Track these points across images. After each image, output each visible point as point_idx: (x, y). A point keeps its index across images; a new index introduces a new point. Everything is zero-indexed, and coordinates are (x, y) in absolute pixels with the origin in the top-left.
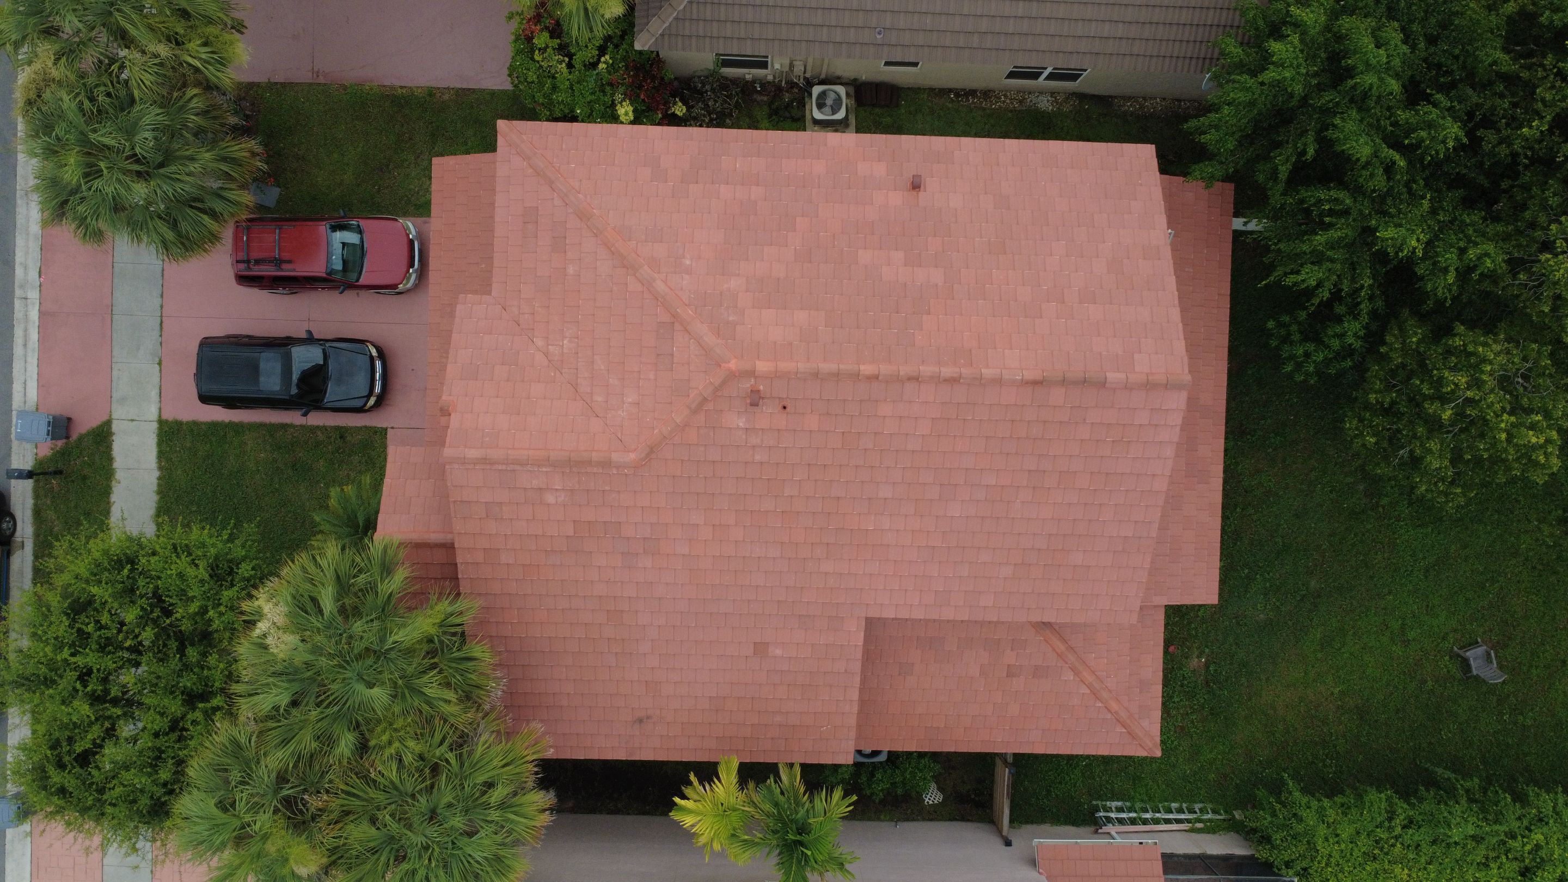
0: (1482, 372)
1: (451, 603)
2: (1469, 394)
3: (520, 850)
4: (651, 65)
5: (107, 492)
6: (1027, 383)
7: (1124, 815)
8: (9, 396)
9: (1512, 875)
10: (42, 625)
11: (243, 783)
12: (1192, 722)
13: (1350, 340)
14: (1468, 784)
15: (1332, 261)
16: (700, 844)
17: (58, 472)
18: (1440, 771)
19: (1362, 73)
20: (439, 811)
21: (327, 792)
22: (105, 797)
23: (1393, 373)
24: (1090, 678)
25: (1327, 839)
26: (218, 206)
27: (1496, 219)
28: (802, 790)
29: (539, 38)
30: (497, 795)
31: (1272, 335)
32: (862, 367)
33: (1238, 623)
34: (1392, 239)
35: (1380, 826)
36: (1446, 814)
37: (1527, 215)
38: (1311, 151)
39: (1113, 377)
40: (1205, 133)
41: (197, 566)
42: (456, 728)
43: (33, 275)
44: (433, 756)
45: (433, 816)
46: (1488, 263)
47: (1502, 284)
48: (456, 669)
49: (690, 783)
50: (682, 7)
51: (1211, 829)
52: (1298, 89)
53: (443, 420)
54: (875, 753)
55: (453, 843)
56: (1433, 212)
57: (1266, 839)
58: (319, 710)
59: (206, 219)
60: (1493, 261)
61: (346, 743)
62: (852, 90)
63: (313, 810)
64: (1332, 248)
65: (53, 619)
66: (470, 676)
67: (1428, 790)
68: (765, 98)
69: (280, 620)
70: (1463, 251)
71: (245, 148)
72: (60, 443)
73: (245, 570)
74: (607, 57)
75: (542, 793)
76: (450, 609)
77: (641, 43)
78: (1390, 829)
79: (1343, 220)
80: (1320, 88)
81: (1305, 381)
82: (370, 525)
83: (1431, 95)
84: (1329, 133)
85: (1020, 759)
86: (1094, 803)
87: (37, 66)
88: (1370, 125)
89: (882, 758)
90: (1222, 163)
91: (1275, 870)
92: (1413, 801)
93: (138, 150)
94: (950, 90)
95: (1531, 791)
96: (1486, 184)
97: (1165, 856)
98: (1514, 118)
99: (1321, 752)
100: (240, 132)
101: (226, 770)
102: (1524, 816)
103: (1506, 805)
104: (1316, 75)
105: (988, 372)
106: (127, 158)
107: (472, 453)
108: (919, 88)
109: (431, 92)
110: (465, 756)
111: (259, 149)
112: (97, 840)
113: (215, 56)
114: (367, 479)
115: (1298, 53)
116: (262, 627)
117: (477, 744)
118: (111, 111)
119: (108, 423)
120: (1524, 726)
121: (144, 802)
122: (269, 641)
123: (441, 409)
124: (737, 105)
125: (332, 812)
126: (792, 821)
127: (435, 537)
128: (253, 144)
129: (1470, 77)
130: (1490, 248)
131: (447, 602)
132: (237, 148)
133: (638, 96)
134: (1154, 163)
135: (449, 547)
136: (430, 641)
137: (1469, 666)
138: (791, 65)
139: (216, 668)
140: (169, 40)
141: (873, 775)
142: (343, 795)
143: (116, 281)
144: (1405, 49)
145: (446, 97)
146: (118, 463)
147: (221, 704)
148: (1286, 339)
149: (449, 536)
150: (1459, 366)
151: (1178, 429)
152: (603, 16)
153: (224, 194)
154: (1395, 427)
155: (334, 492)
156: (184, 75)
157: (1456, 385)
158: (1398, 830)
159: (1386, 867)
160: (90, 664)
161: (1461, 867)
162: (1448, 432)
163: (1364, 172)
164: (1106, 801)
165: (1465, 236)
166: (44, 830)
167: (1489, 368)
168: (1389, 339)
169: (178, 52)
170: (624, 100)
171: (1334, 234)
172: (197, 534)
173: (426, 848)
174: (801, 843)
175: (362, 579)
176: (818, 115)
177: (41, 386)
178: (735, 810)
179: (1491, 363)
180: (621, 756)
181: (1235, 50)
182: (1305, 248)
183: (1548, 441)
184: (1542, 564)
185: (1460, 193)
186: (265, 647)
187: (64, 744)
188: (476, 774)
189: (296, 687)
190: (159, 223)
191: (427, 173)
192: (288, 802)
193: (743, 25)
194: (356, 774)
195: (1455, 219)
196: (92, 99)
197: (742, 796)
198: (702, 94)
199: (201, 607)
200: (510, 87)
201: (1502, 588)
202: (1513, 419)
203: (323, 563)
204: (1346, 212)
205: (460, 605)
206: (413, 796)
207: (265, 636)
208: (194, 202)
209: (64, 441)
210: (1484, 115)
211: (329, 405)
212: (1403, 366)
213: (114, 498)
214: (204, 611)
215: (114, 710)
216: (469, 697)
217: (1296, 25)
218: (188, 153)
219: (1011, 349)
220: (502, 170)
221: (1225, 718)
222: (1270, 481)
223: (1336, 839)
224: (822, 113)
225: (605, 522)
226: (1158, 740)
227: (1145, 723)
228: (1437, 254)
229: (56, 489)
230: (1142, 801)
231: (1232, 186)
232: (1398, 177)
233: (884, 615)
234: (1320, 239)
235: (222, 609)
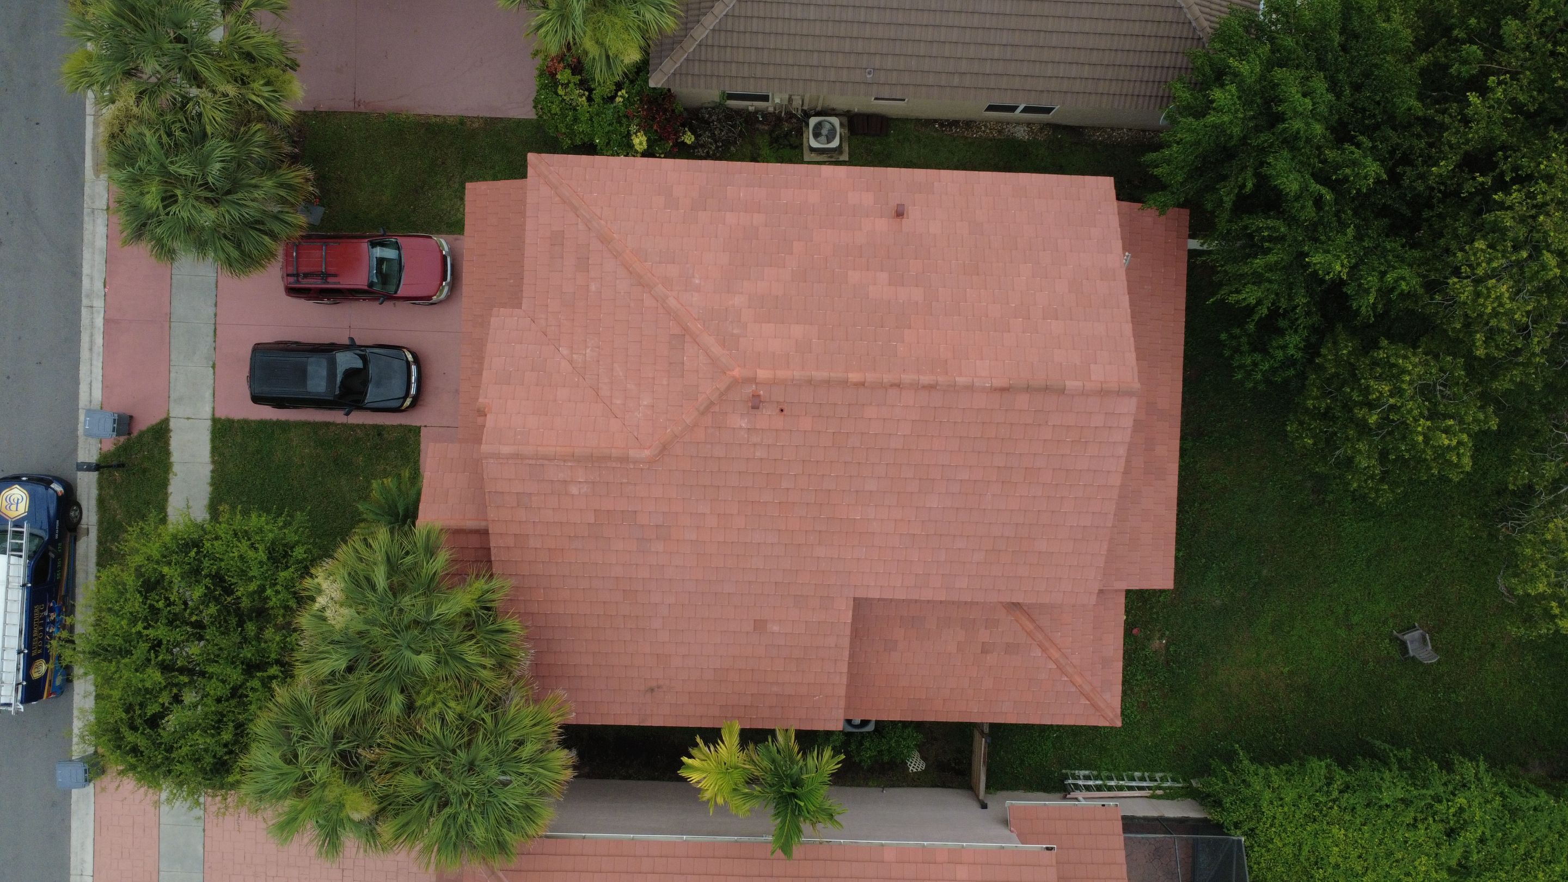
0: (1403, 381)
1: (486, 582)
2: (1392, 401)
3: (547, 800)
4: (664, 99)
5: (164, 484)
6: (995, 390)
7: (1091, 783)
8: (75, 396)
9: (1438, 835)
10: (117, 602)
11: (304, 738)
12: (1154, 699)
13: (1291, 351)
14: (1400, 754)
15: (1270, 281)
16: (705, 799)
17: (121, 466)
18: (1378, 743)
19: (1291, 119)
20: (477, 763)
21: (379, 745)
22: (173, 756)
23: (1329, 381)
24: (1055, 654)
25: (1271, 803)
26: (276, 227)
27: (1414, 245)
28: (796, 749)
29: (562, 75)
30: (527, 751)
31: (1225, 345)
32: (850, 375)
33: (1195, 608)
34: (1320, 263)
35: (1319, 790)
36: (1377, 779)
37: (1442, 242)
38: (1250, 185)
39: (1071, 384)
40: (1157, 167)
41: (256, 549)
42: (491, 692)
43: (99, 285)
44: (471, 716)
45: (471, 768)
46: (1403, 285)
47: (1420, 303)
48: (491, 641)
49: (696, 745)
50: (692, 50)
51: (1170, 795)
52: (1236, 131)
53: (480, 420)
54: (865, 723)
55: (489, 792)
56: (1359, 238)
57: (1218, 803)
58: (372, 674)
59: (267, 239)
60: (1408, 284)
61: (396, 702)
62: (845, 120)
63: (366, 762)
64: (1271, 270)
65: (128, 596)
66: (504, 646)
67: (1364, 759)
68: (766, 128)
69: (337, 595)
70: (1383, 274)
71: (301, 175)
72: (122, 439)
73: (299, 553)
74: (624, 91)
75: (566, 751)
76: (486, 587)
77: (656, 81)
78: (1328, 793)
79: (1279, 246)
80: (1258, 129)
81: (1255, 388)
82: (411, 514)
83: (1356, 137)
84: (1264, 170)
85: (996, 728)
86: (1064, 771)
87: (120, 104)
88: (1301, 162)
89: (870, 728)
90: (1173, 193)
91: (1225, 830)
92: (1350, 768)
93: (210, 180)
94: (935, 121)
95: (1456, 758)
96: (1408, 213)
97: (1124, 818)
98: (1430, 157)
99: (1271, 727)
100: (294, 159)
101: (287, 728)
102: (1450, 782)
103: (1433, 772)
104: (1253, 118)
105: (961, 380)
106: (200, 186)
107: (506, 450)
108: (907, 119)
109: (462, 121)
110: (500, 715)
111: (311, 175)
112: (164, 795)
113: (276, 95)
114: (406, 474)
115: (1236, 100)
116: (321, 601)
117: (510, 705)
118: (186, 144)
119: (166, 421)
120: (1457, 703)
121: (208, 759)
122: (328, 613)
123: (479, 411)
124: (741, 134)
125: (383, 764)
126: (787, 776)
127: (470, 524)
128: (307, 172)
129: (1391, 119)
130: (1405, 272)
131: (483, 581)
132: (293, 174)
133: (651, 127)
134: (1113, 193)
135: (484, 533)
136: (468, 615)
137: (1406, 648)
138: (790, 100)
139: (272, 641)
140: (236, 81)
141: (862, 744)
142: (394, 749)
143: (174, 291)
144: (1330, 96)
145: (476, 125)
146: (175, 457)
147: (277, 673)
148: (1237, 350)
149: (483, 524)
150: (1384, 376)
151: (1129, 431)
152: (622, 61)
153: (281, 216)
154: (1330, 430)
155: (375, 484)
156: (249, 111)
157: (1381, 393)
158: (1335, 794)
159: (1325, 828)
160: (161, 637)
161: (1392, 828)
162: (1377, 435)
163: (1296, 204)
164: (1075, 769)
165: (1386, 261)
166: (119, 786)
167: (1408, 378)
168: (1324, 351)
169: (243, 91)
170: (638, 131)
171: (1271, 258)
172: (256, 520)
173: (466, 795)
174: (794, 796)
175: (409, 559)
176: (814, 144)
177: (105, 387)
178: (736, 768)
179: (1410, 373)
180: (634, 722)
181: (1185, 95)
182: (1246, 269)
183: (1460, 443)
184: (1474, 556)
185: (1386, 221)
186: (324, 619)
187: (137, 707)
188: (509, 732)
189: (353, 654)
190: (226, 243)
191: (460, 195)
192: (344, 755)
193: (746, 65)
194: (405, 730)
195: (1378, 245)
196: (170, 134)
197: (742, 756)
198: (709, 124)
199: (259, 586)
200: (535, 117)
201: (1437, 577)
202: (1429, 423)
203: (375, 545)
204: (1282, 238)
205: (495, 583)
206: (454, 752)
207: (323, 609)
208: (256, 225)
209: (126, 437)
210: (1404, 153)
211: (369, 405)
212: (1337, 375)
213: (171, 489)
214: (262, 589)
215: (181, 678)
216: (502, 664)
217: (1236, 75)
218: (253, 181)
219: (982, 359)
220: (531, 198)
221: (1184, 695)
222: (1225, 478)
223: (1280, 803)
224: (818, 142)
225: (623, 511)
226: (1119, 711)
227: (1107, 696)
228: (1362, 277)
229: (119, 481)
230: (1108, 770)
231: (1187, 211)
232: (1327, 208)
233: (870, 596)
234: (1259, 262)
235: (279, 588)
